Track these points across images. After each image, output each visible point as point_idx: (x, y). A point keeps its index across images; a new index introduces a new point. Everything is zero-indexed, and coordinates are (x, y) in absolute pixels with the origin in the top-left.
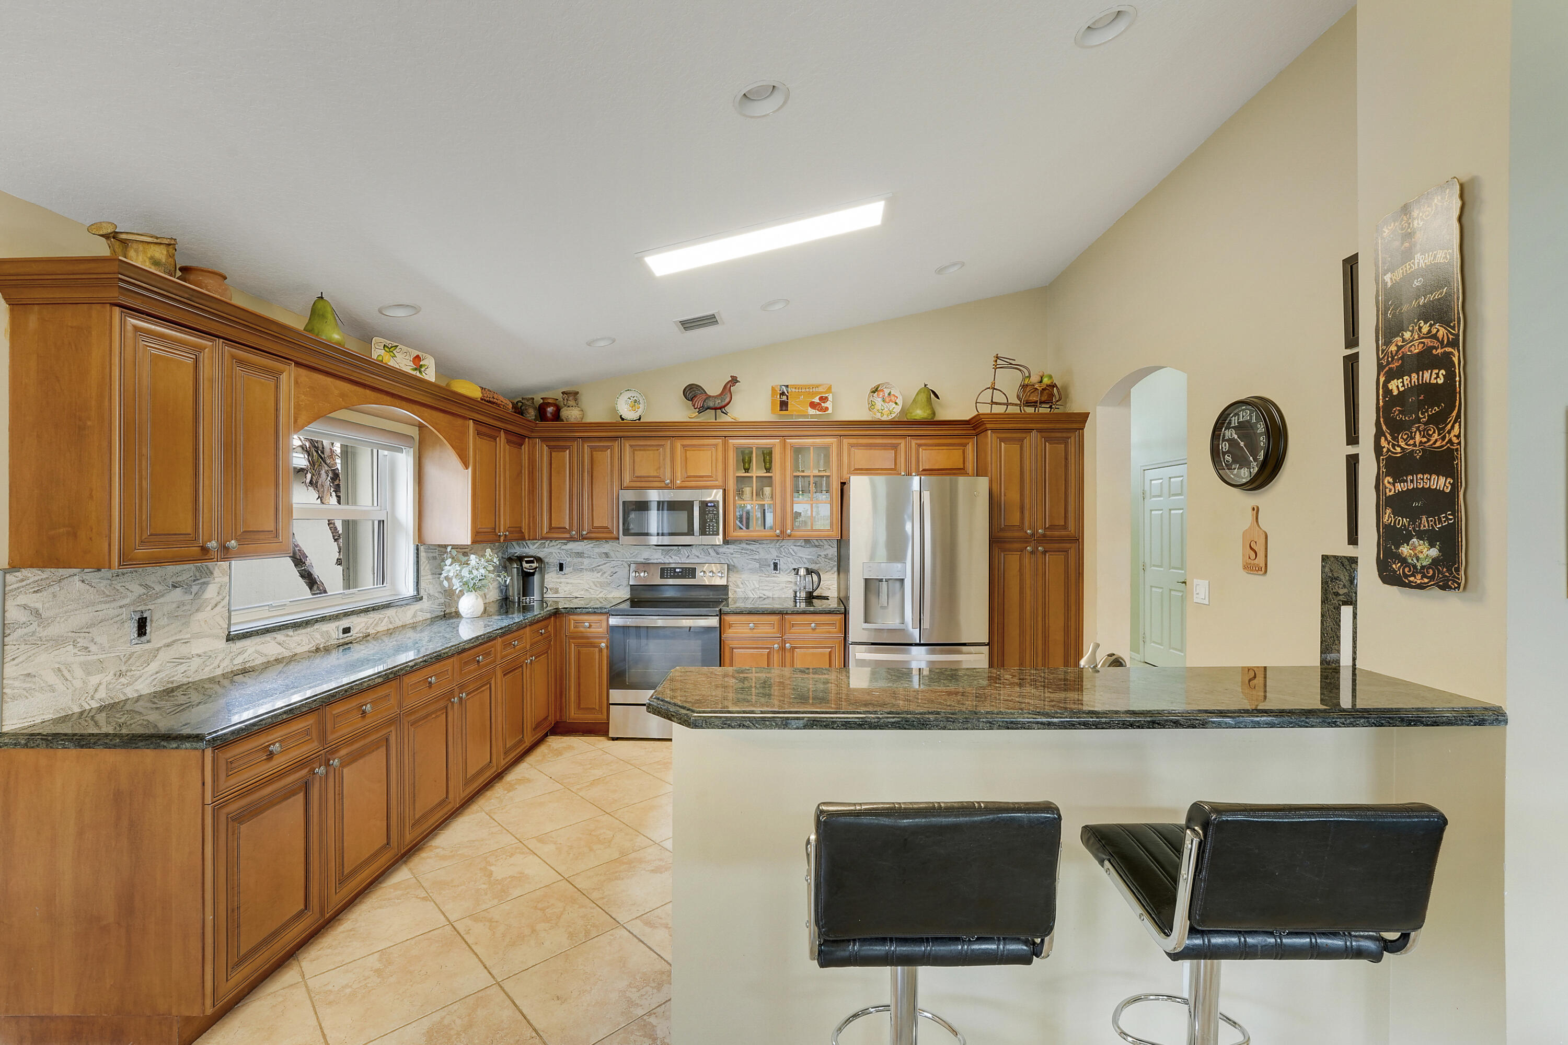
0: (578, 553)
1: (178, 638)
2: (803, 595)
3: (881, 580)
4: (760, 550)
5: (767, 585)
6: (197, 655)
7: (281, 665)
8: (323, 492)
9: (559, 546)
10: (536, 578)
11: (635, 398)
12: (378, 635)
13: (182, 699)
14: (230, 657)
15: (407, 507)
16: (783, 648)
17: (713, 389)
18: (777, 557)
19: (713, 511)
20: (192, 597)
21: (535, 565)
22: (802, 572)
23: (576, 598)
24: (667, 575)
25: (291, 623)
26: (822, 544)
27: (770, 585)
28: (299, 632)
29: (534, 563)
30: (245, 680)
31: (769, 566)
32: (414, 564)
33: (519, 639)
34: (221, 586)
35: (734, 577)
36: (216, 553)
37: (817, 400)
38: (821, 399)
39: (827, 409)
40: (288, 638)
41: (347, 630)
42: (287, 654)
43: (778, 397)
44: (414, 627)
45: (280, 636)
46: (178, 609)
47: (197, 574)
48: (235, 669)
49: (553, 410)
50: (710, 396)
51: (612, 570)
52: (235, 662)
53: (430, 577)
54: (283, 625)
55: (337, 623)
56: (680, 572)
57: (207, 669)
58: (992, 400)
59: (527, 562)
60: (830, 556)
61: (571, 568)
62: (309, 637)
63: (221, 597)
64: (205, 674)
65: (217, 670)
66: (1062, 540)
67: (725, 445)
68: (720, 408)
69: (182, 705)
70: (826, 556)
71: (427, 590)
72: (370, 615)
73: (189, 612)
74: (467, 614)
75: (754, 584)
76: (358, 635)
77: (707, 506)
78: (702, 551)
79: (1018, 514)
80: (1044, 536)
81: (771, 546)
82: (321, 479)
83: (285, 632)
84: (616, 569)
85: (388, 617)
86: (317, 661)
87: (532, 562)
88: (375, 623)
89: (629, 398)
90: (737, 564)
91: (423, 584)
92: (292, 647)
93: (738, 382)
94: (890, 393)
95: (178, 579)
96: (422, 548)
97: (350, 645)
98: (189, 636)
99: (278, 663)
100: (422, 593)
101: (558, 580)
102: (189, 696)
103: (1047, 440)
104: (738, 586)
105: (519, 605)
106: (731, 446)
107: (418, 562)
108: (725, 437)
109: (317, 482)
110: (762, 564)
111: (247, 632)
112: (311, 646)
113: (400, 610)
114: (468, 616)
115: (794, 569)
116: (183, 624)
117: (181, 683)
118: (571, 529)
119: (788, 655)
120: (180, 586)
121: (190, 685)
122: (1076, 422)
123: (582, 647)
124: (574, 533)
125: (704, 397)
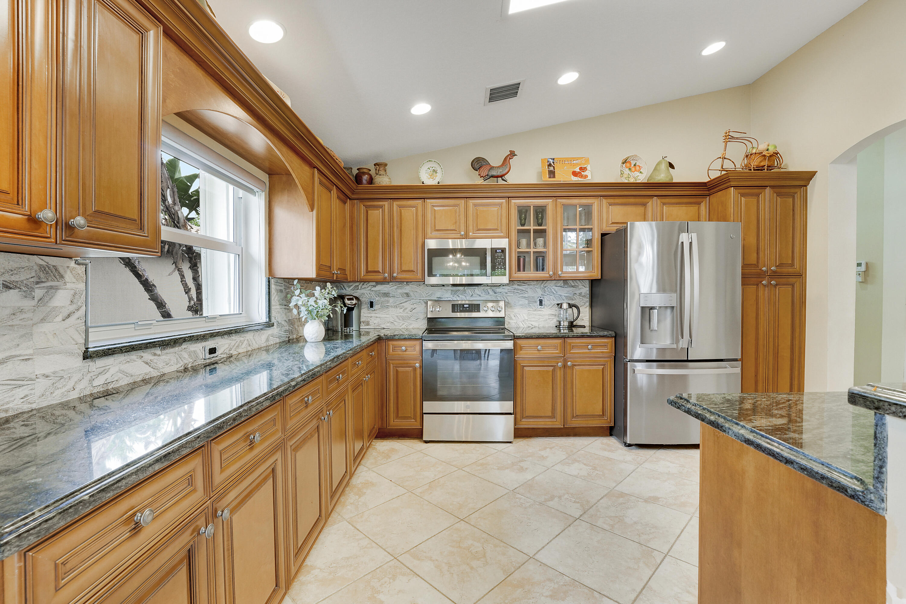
0: (385, 293)
1: (13, 354)
2: (566, 324)
3: (652, 308)
4: (529, 290)
5: (534, 318)
6: (44, 375)
7: (150, 386)
8: (177, 258)
9: (369, 288)
10: (355, 313)
11: (433, 168)
12: (239, 356)
13: (20, 431)
14: (88, 377)
15: (260, 245)
16: (565, 366)
17: (495, 160)
18: (542, 295)
19: (501, 256)
20: (34, 303)
21: (354, 302)
22: (565, 306)
23: (384, 328)
24: (457, 310)
25: (158, 341)
26: (577, 284)
27: (537, 317)
28: (165, 352)
29: (353, 300)
30: (107, 403)
31: (536, 302)
32: (266, 294)
33: (360, 359)
34: (75, 293)
35: (509, 310)
36: (53, 230)
37: (577, 170)
38: (581, 169)
39: (586, 176)
40: (156, 357)
41: (213, 351)
42: (155, 373)
43: (547, 167)
44: (267, 350)
45: (147, 355)
46: (13, 317)
47: (42, 275)
48: (95, 391)
49: (367, 177)
50: (493, 167)
51: (412, 306)
52: (95, 383)
53: (278, 307)
54: (150, 343)
55: (204, 344)
56: (467, 307)
57: (58, 393)
58: (722, 166)
59: (349, 299)
60: (583, 294)
61: (379, 306)
62: (177, 356)
63: (74, 307)
64: (56, 398)
65: (72, 393)
66: (789, 275)
67: (508, 203)
68: (501, 176)
69: (22, 438)
70: (580, 294)
71: (276, 318)
72: (233, 338)
73: (30, 322)
74: (312, 339)
75: (524, 317)
76: (222, 356)
77: (496, 252)
78: (483, 291)
79: (755, 255)
80: (774, 272)
81: (537, 287)
82: (175, 249)
83: (153, 350)
84: (415, 306)
85: (248, 340)
86: (186, 381)
87: (352, 299)
88: (237, 345)
89: (429, 168)
90: (510, 301)
91: (273, 313)
92: (160, 366)
93: (516, 155)
94: (636, 164)
95: (13, 278)
96: (272, 281)
97: (216, 365)
98: (31, 351)
99: (146, 384)
100: (273, 320)
101: (369, 315)
102: (34, 426)
103: (779, 195)
104: (511, 318)
105: (342, 333)
106: (513, 204)
107: (269, 293)
108: (508, 197)
109: (172, 251)
110: (531, 301)
111: (109, 349)
112: (180, 366)
113: (257, 334)
114: (313, 340)
115: (558, 304)
116: (22, 336)
117: (20, 411)
118: (384, 272)
119: (569, 371)
120: (16, 287)
121: (34, 412)
122: (802, 179)
123: (399, 367)
124: (386, 275)
125: (489, 168)
